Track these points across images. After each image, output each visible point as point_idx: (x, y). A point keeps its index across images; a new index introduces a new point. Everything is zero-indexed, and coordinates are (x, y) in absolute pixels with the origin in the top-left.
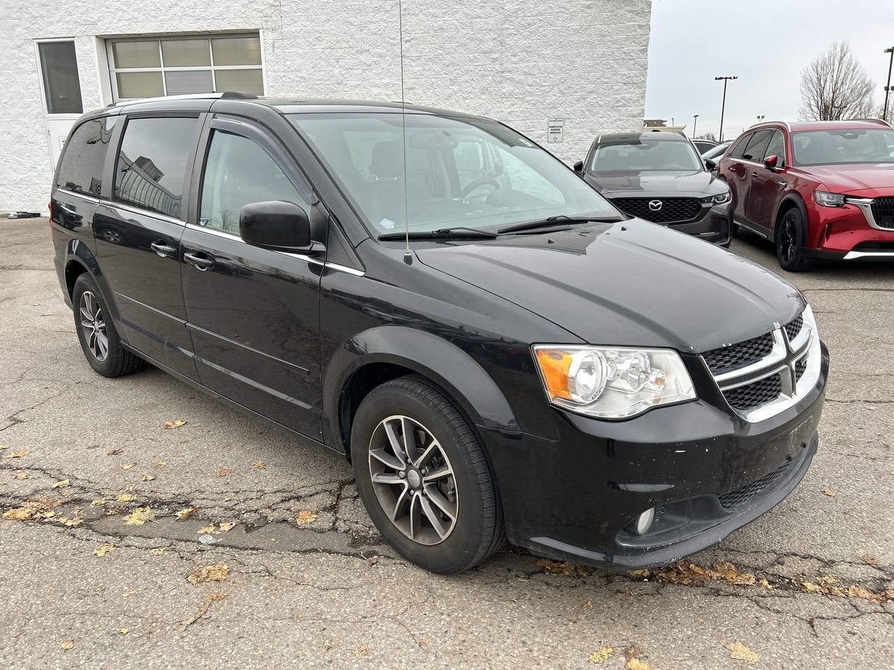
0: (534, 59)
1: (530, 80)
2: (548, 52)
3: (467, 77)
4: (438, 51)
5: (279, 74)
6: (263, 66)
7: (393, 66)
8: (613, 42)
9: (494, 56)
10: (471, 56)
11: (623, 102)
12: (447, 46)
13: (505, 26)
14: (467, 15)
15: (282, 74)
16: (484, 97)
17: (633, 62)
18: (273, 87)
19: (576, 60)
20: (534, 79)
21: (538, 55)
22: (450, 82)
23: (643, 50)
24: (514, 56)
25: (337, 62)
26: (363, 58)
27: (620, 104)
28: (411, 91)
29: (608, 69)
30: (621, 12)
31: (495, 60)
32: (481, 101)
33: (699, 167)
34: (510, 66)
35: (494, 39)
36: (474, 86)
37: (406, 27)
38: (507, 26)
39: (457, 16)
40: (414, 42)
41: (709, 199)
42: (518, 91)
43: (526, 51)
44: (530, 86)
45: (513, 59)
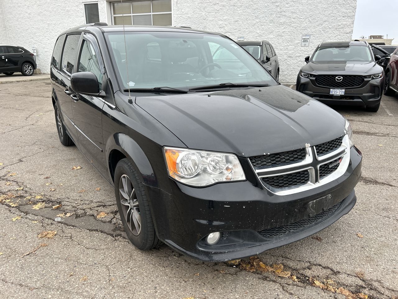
0: (297, 5)
1: (295, 16)
3: (263, 15)
4: (250, 3)
5: (179, 15)
6: (172, 12)
7: (229, 11)
9: (277, 4)
10: (266, 5)
11: (342, 26)
15: (180, 16)
16: (271, 24)
17: (348, 5)
18: (176, 21)
20: (296, 15)
21: (299, 3)
22: (255, 18)
24: (287, 4)
25: (204, 9)
26: (216, 7)
27: (340, 27)
28: (237, 22)
29: (335, 9)
31: (278, 6)
32: (269, 27)
33: (370, 59)
34: (284, 9)
36: (266, 19)
41: (369, 76)
42: (288, 21)
44: (294, 18)
45: (286, 5)
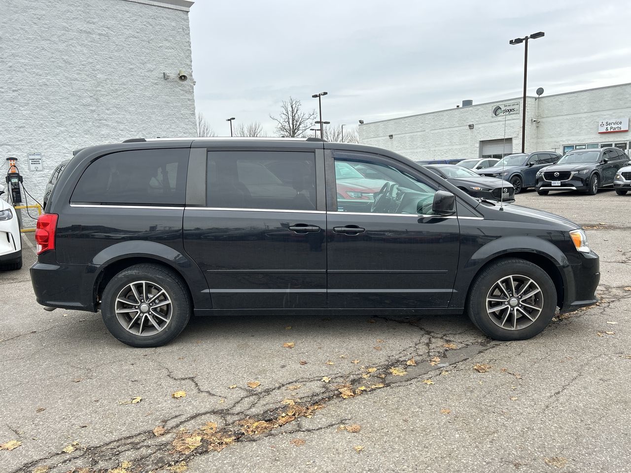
1: (122, 127)
2: (132, 109)
3: (71, 122)
4: (44, 101)
8: (175, 107)
10: (73, 107)
12: (52, 98)
13: (98, 89)
14: (67, 78)
16: (86, 136)
17: (187, 120)
19: (152, 116)
21: (125, 110)
22: (57, 124)
23: (192, 113)
24: (108, 110)
29: (173, 123)
30: (177, 90)
31: (93, 111)
32: (85, 139)
34: (105, 117)
35: (91, 97)
36: (78, 128)
37: (13, 80)
38: (100, 89)
39: (58, 77)
40: (21, 92)
42: (113, 133)
43: (117, 108)
44: (122, 130)
45: (107, 111)
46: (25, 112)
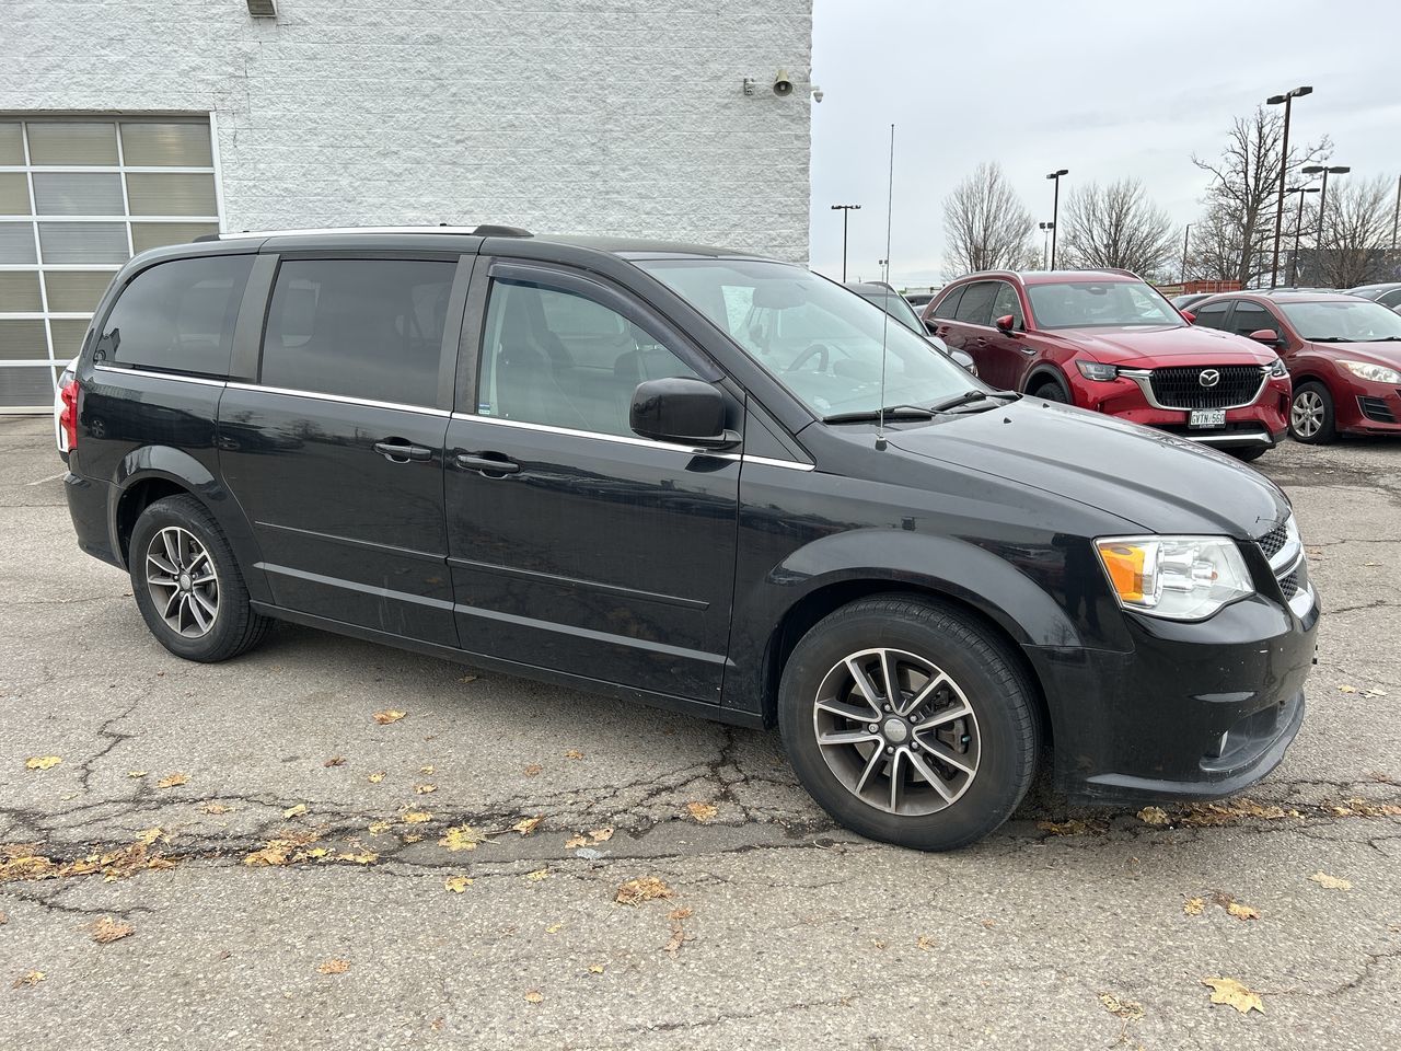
0: (652, 176)
1: (648, 206)
2: (671, 166)
3: (554, 198)
4: (508, 158)
5: (245, 183)
6: (217, 169)
7: (438, 178)
8: (764, 156)
9: (595, 169)
10: (558, 167)
11: (779, 240)
12: (522, 151)
13: (608, 127)
14: (550, 109)
15: (251, 184)
17: (789, 185)
18: (236, 202)
19: (711, 179)
20: (653, 205)
21: (657, 170)
22: (527, 205)
23: (803, 169)
24: (624, 170)
25: (346, 168)
26: (388, 163)
27: (775, 243)
28: (468, 216)
29: (756, 193)
30: (771, 116)
31: (595, 175)
34: (618, 185)
35: (593, 144)
36: (564, 211)
37: (457, 121)
38: (610, 127)
39: (536, 109)
40: (470, 143)
42: (630, 220)
43: (640, 164)
44: (647, 214)
45: (621, 174)
46: (475, 182)
